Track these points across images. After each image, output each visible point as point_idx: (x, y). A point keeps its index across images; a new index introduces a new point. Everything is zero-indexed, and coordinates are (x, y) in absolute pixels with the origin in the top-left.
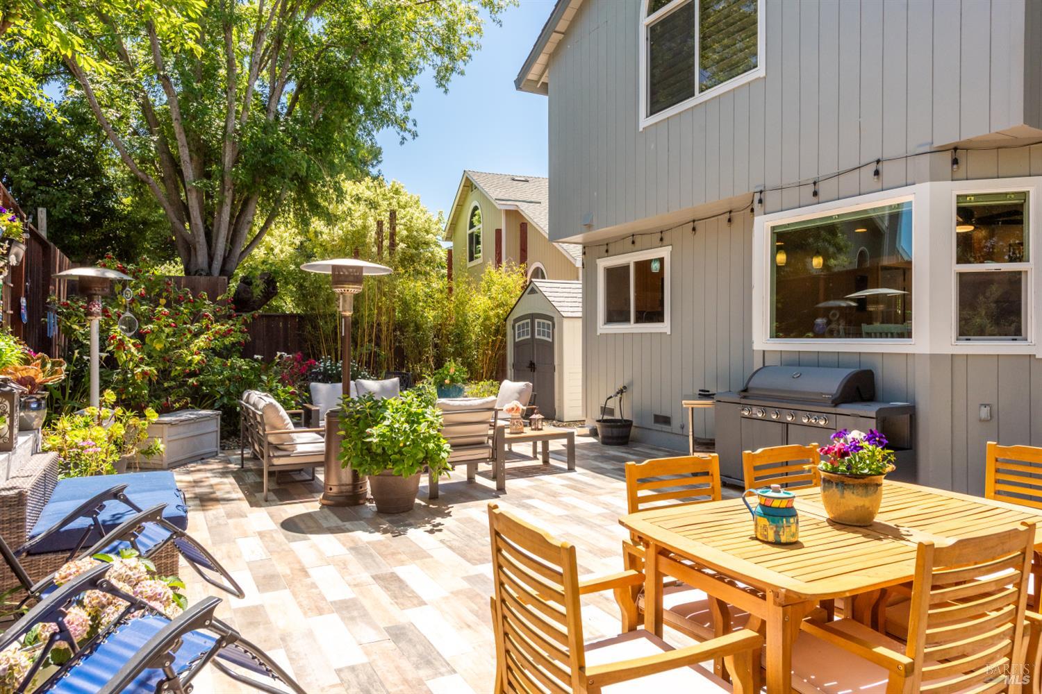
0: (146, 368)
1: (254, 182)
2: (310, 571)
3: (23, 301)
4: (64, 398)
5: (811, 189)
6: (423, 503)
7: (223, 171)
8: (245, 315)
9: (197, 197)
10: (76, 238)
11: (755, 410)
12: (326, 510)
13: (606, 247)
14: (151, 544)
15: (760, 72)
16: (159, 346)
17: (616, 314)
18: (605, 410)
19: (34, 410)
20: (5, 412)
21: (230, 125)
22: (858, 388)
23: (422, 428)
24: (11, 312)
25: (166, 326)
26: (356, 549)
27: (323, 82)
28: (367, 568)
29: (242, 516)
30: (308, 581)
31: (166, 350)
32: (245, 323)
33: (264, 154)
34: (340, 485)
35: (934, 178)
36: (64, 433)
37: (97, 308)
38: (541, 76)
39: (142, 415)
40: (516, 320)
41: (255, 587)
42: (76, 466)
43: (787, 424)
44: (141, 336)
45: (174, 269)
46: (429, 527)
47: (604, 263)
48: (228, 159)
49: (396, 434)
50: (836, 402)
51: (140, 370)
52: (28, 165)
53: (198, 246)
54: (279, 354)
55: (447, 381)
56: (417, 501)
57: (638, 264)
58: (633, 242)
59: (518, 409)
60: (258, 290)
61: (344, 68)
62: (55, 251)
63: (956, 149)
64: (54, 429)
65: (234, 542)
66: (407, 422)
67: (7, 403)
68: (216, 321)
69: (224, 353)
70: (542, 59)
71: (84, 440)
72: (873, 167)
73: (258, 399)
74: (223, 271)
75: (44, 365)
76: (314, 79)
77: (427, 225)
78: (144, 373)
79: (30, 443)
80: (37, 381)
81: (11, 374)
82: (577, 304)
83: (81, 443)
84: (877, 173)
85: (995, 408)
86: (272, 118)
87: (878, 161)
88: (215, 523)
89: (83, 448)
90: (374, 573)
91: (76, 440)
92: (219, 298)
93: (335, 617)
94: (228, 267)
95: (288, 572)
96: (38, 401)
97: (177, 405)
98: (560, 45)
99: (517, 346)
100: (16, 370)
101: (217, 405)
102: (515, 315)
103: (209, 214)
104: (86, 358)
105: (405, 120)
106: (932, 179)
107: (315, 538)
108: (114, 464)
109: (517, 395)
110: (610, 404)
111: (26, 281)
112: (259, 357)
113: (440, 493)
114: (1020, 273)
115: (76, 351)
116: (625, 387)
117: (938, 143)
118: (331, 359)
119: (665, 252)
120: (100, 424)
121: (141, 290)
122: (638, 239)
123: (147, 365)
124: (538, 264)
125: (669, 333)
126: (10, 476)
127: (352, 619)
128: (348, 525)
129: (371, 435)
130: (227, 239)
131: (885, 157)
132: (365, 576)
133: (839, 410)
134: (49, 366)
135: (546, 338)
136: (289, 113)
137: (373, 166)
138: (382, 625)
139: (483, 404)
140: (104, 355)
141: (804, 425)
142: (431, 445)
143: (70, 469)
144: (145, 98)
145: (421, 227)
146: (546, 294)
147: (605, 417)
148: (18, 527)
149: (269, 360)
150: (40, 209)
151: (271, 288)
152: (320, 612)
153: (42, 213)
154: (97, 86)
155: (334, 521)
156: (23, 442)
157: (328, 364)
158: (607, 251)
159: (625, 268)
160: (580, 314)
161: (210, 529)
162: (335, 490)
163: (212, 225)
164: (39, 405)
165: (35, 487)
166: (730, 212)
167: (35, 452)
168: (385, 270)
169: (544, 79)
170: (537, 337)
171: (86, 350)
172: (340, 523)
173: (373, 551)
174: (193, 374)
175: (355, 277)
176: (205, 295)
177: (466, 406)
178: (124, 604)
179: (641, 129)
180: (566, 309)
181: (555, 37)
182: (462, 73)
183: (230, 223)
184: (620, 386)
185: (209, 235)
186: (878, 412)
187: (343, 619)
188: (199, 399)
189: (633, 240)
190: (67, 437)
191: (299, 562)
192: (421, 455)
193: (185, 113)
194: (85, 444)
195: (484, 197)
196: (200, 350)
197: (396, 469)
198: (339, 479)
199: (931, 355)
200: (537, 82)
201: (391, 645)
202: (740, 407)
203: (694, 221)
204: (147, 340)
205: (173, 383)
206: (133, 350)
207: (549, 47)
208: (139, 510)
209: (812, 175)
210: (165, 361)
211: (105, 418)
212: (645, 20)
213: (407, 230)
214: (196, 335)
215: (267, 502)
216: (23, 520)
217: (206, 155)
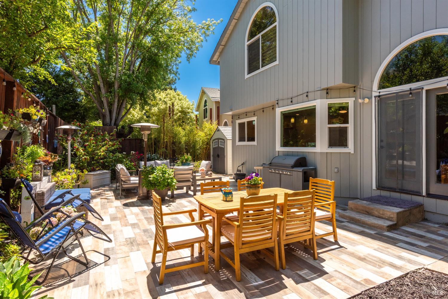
0: (86, 157)
1: (125, 94)
2: (127, 216)
3: (47, 136)
4: (60, 166)
5: (290, 100)
6: (169, 199)
7: (115, 90)
8: (119, 140)
9: (106, 99)
10: (66, 114)
11: (273, 169)
12: (138, 201)
13: (239, 116)
14: (77, 205)
15: (277, 63)
16: (90, 150)
17: (242, 139)
18: (238, 170)
19: (48, 170)
20: (39, 170)
21: (117, 75)
22: (300, 163)
23: (167, 175)
24: (43, 139)
25: (92, 143)
26: (143, 211)
27: (149, 59)
28: (144, 215)
29: (112, 202)
30: (126, 219)
31: (93, 151)
32: (119, 142)
33: (128, 85)
34: (143, 193)
35: (321, 98)
36: (58, 177)
37: (70, 138)
38: (218, 59)
39: (83, 172)
40: (214, 140)
41: (110, 219)
42: (62, 187)
43: (281, 174)
44: (85, 147)
45: (99, 123)
46: (167, 205)
47: (238, 122)
48: (116, 86)
49: (157, 177)
50: (293, 167)
51: (84, 157)
52: (50, 89)
53: (106, 116)
54: (132, 152)
55: (184, 161)
56: (166, 198)
57: (248, 122)
58: (246, 115)
59: (203, 170)
60: (127, 130)
61: (156, 55)
62: (58, 119)
63: (327, 89)
64: (56, 176)
65: (107, 209)
66: (161, 173)
67: (40, 167)
68: (110, 141)
69: (113, 152)
70: (217, 54)
71: (64, 179)
72: (306, 94)
73: (120, 166)
74: (115, 124)
75: (51, 156)
76: (146, 58)
77: (188, 106)
78: (85, 158)
79: (47, 179)
80: (49, 161)
81: (41, 159)
82: (230, 135)
83: (63, 180)
84: (307, 96)
85: (339, 169)
86: (131, 72)
87: (307, 92)
88: (103, 204)
89: (64, 181)
90: (145, 217)
91: (62, 179)
92: (111, 134)
93: (130, 227)
94: (117, 123)
95: (121, 216)
96: (50, 167)
97: (97, 169)
98: (223, 49)
99: (214, 149)
100: (43, 158)
101: (110, 169)
102: (213, 138)
103: (110, 105)
104: (67, 154)
105: (177, 72)
106: (321, 99)
107: (131, 208)
108: (73, 186)
109: (206, 165)
110: (240, 168)
111: (48, 129)
112: (125, 153)
113: (175, 196)
114: (347, 127)
115: (64, 152)
116: (244, 163)
117: (322, 87)
118: (150, 154)
119: (255, 118)
120: (69, 174)
121: (85, 131)
122: (248, 114)
123: (87, 156)
124: (226, 120)
125: (256, 145)
126: (41, 188)
127: (135, 227)
128: (143, 205)
129: (150, 177)
130: (116, 113)
131: (309, 91)
132: (143, 218)
133: (294, 169)
134: (53, 157)
135: (222, 146)
136: (138, 70)
137: (173, 85)
138: (142, 229)
139: (189, 168)
140: (73, 153)
141: (285, 174)
142: (169, 181)
143: (60, 187)
144: (89, 66)
145: (186, 107)
146: (222, 131)
147: (238, 173)
148: (42, 202)
149: (128, 154)
150: (53, 105)
151: (131, 130)
152: (126, 226)
153: (54, 107)
154: (72, 63)
155: (140, 203)
156: (45, 179)
157: (149, 155)
158: (239, 118)
159: (244, 123)
160: (231, 138)
161: (101, 205)
162: (141, 195)
163: (112, 108)
164: (50, 168)
165: (48, 191)
166: (273, 106)
167: (49, 182)
168: (156, 126)
169: (219, 60)
170: (220, 146)
171: (66, 150)
172: (141, 204)
173: (148, 212)
174: (102, 159)
175: (148, 128)
176: (106, 133)
177: (183, 169)
178: (66, 216)
179: (245, 79)
180: (229, 137)
181: (221, 47)
182: (195, 57)
183: (117, 108)
184: (242, 163)
185: (111, 112)
186: (302, 170)
187: (132, 227)
188: (104, 167)
189: (246, 114)
190: (59, 178)
191: (125, 214)
192: (166, 184)
193: (102, 72)
194: (64, 180)
195: (208, 96)
196: (104, 151)
197: (158, 188)
198: (143, 191)
199: (321, 153)
200: (217, 61)
201: (143, 233)
202: (268, 169)
203: (263, 108)
204: (87, 148)
205: (95, 162)
206: (82, 151)
207: (220, 50)
208: (73, 196)
209: (290, 96)
210: (92, 155)
211: (71, 172)
212: (247, 43)
213: (181, 108)
214: (103, 146)
215: (121, 198)
216: (44, 200)
217: (109, 85)
